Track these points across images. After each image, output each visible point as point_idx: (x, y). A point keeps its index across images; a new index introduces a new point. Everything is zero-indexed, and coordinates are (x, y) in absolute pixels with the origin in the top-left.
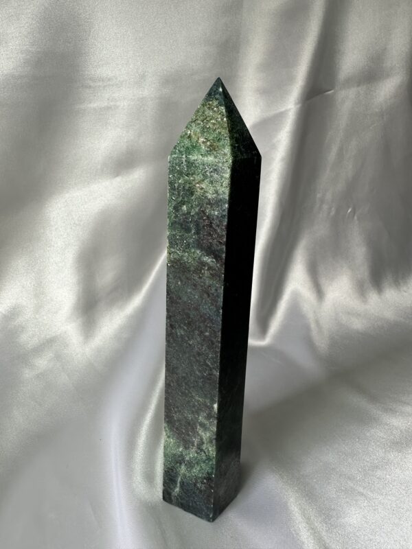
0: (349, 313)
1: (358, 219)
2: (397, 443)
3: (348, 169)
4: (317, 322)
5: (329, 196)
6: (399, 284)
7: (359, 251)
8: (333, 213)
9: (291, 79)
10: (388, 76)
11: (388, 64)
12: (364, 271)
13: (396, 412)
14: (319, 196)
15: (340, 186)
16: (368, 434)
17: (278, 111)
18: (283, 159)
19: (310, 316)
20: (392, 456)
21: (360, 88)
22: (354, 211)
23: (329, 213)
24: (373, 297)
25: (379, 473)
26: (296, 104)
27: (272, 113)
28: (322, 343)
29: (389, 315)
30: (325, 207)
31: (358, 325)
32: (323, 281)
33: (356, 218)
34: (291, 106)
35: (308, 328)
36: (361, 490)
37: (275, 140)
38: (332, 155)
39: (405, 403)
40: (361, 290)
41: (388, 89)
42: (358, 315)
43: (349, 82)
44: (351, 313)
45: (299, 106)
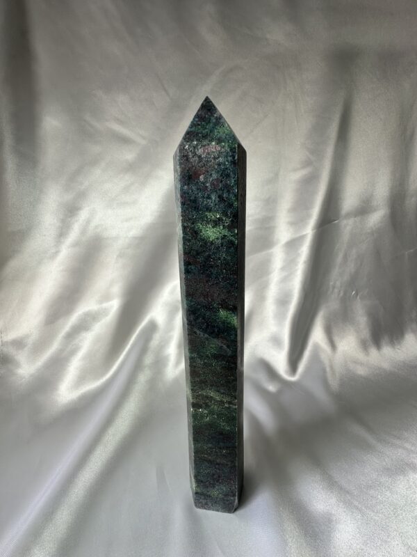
0: (355, 362)
1: (360, 298)
2: (388, 469)
3: (351, 267)
4: (331, 367)
5: (338, 284)
6: (394, 343)
7: (362, 319)
8: (342, 294)
9: (309, 216)
10: (375, 210)
11: (375, 203)
12: (366, 333)
13: (389, 443)
14: (331, 283)
15: (346, 277)
16: (365, 458)
17: (301, 235)
18: (305, 262)
19: (326, 362)
20: (383, 479)
21: (356, 219)
22: (357, 294)
23: (339, 294)
24: (373, 351)
25: (372, 492)
26: (313, 230)
27: (298, 235)
28: (334, 383)
29: (386, 365)
30: (336, 290)
31: (361, 371)
32: (336, 339)
33: (358, 297)
34: (309, 231)
35: (324, 371)
36: (356, 503)
37: (300, 252)
38: (339, 259)
39: (395, 436)
40: (364, 345)
41: (377, 218)
42: (362, 364)
43: (348, 215)
44: (356, 362)
45: (314, 231)
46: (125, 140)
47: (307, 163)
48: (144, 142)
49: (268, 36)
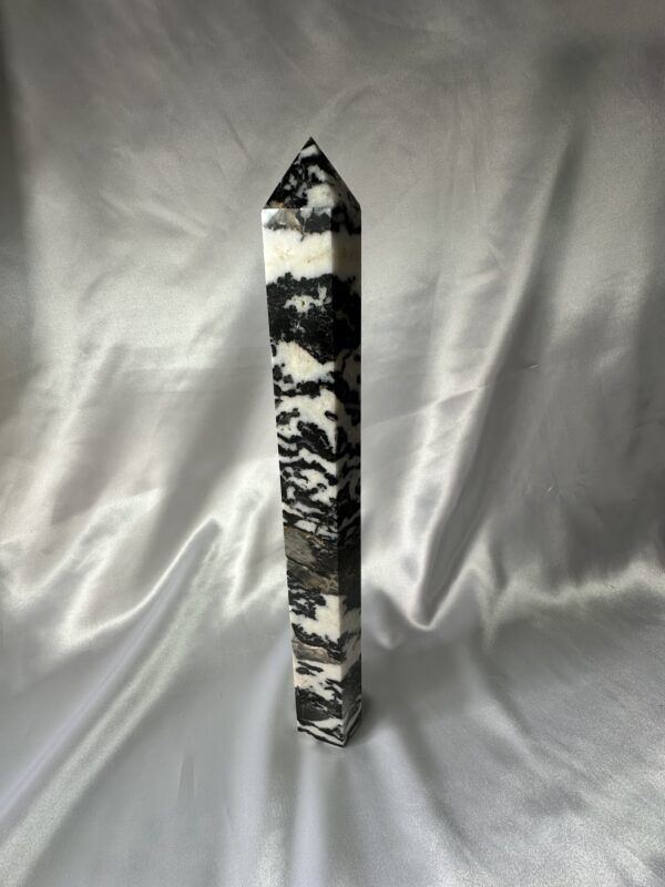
5: (525, 473)
7: (557, 535)
8: (529, 491)
12: (561, 557)
14: (513, 472)
22: (555, 490)
23: (524, 491)
24: (568, 589)
26: (482, 385)
30: (520, 484)
33: (558, 497)
45: (485, 387)
46: (171, 232)
47: (490, 264)
48: (202, 234)
49: (430, 27)
